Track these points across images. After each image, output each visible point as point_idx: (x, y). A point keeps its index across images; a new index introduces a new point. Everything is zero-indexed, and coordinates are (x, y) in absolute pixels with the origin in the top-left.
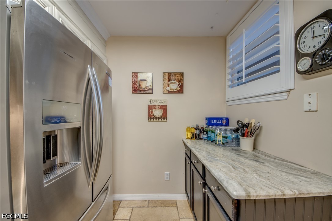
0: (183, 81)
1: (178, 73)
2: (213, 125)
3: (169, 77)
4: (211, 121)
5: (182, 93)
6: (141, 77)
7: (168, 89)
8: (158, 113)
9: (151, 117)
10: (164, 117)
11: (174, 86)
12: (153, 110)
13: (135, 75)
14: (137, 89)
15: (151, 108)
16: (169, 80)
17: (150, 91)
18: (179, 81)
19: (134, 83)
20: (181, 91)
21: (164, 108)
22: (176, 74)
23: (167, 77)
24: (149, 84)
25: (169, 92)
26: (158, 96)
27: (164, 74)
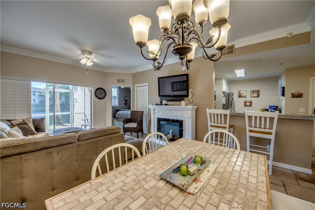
0: (259, 93)
1: (257, 91)
2: (271, 108)
3: (253, 92)
4: (270, 107)
5: (259, 97)
6: (241, 92)
7: (253, 96)
8: (248, 104)
9: (245, 105)
10: (251, 105)
11: (256, 95)
12: (246, 103)
13: (240, 92)
14: (240, 96)
15: (245, 102)
16: (253, 93)
17: (245, 97)
18: (257, 93)
19: (239, 94)
20: (258, 96)
21: (251, 103)
22: (256, 91)
23: (252, 92)
24: (245, 94)
25: (253, 97)
26: (248, 98)
27: (251, 91)
